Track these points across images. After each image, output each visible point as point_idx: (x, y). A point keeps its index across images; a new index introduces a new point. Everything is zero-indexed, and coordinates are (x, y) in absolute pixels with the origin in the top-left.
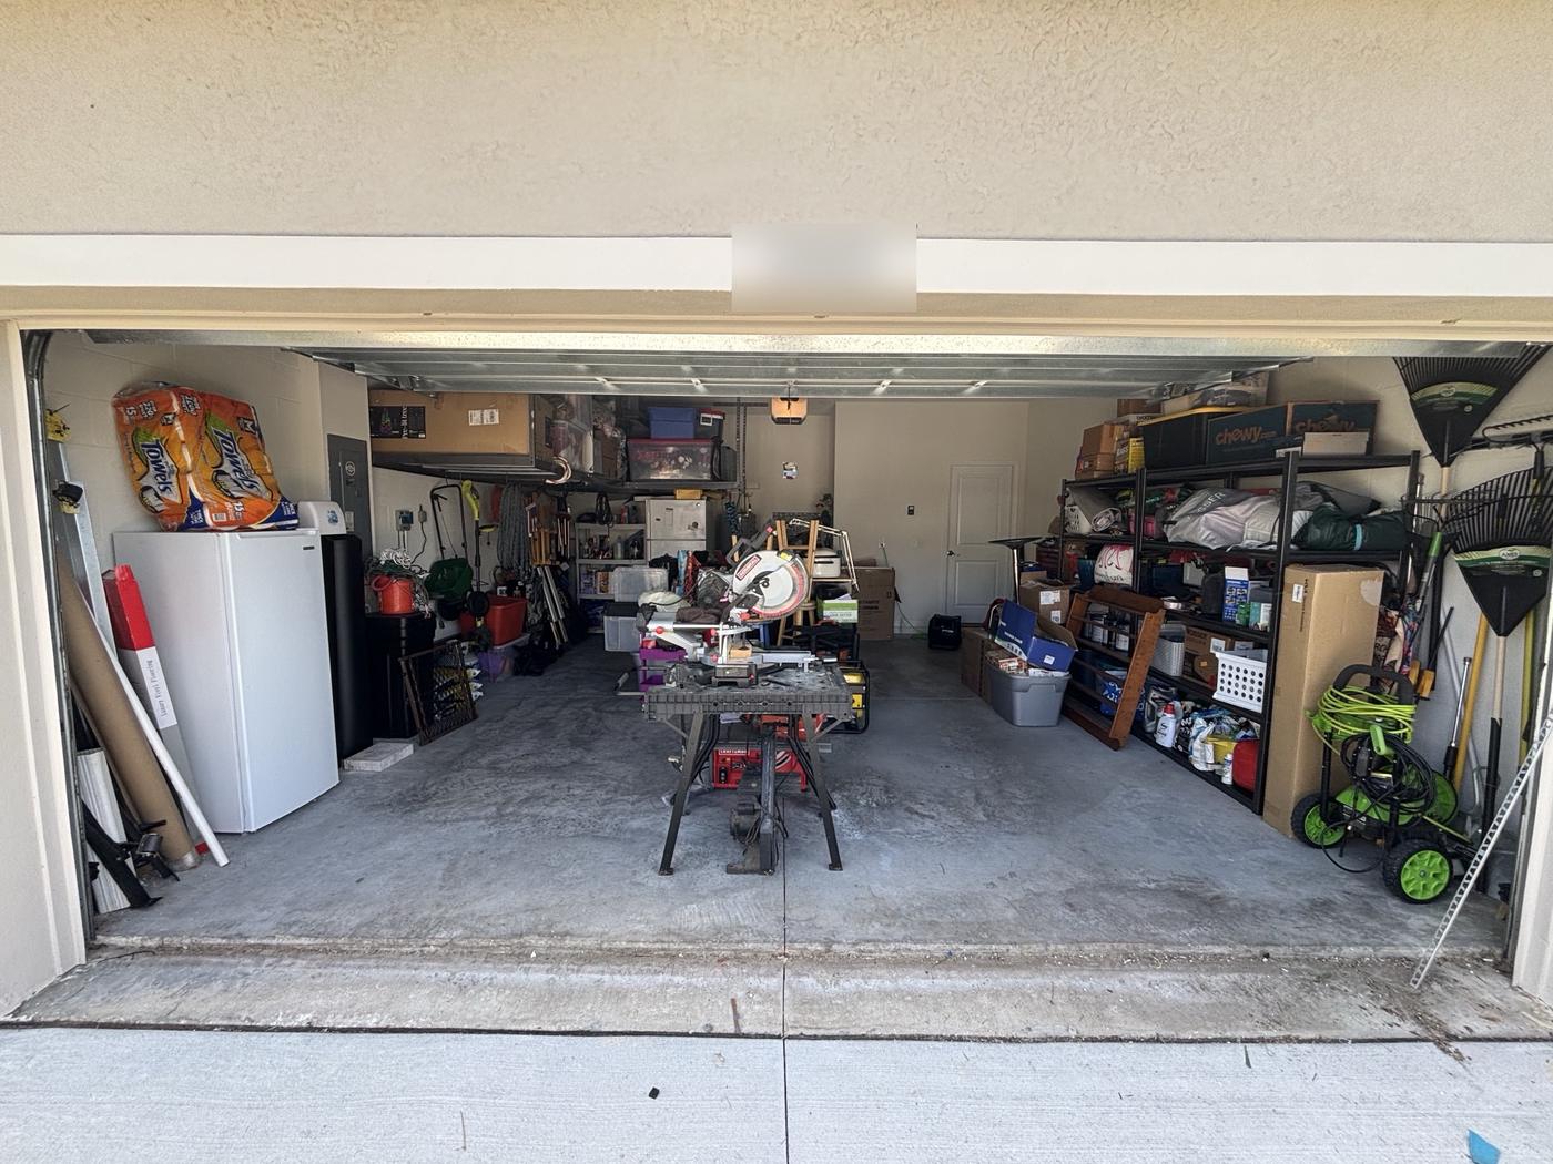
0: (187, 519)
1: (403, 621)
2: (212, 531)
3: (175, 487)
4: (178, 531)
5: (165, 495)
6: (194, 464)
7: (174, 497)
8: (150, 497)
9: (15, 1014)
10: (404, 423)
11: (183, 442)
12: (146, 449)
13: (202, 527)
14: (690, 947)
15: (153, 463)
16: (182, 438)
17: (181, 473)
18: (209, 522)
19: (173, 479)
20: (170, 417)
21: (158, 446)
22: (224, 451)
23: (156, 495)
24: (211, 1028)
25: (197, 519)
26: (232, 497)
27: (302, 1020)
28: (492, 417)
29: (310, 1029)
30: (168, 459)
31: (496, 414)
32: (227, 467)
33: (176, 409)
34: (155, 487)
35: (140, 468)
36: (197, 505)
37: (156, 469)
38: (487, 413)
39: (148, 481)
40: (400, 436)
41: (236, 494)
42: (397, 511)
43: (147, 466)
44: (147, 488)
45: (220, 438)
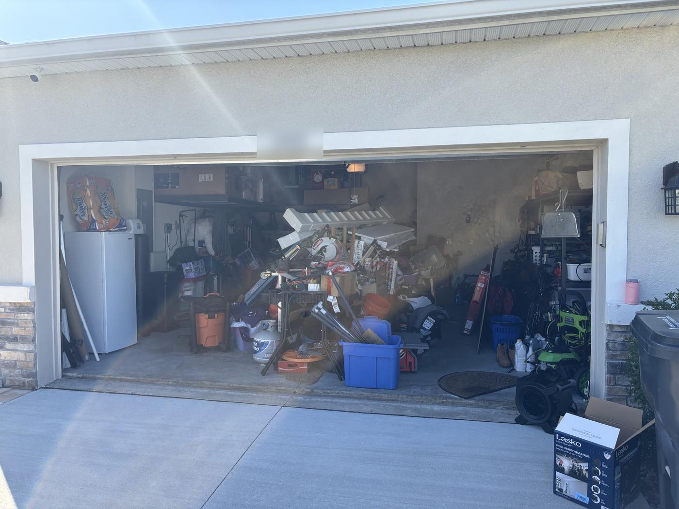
0: (90, 227)
1: (166, 275)
2: (99, 231)
3: (86, 215)
4: (86, 231)
5: (83, 218)
6: (93, 205)
7: (86, 218)
8: (78, 219)
9: (45, 386)
10: (170, 181)
11: (90, 197)
12: (77, 200)
13: (95, 230)
14: (261, 387)
15: (80, 205)
16: (89, 195)
17: (89, 209)
18: (97, 228)
19: (86, 211)
20: (86, 187)
21: (81, 199)
22: (102, 200)
23: (80, 217)
24: (103, 392)
25: (93, 227)
26: (105, 218)
27: (130, 392)
28: (210, 177)
29: (132, 394)
30: (85, 204)
31: (212, 176)
32: (103, 206)
33: (88, 184)
34: (80, 214)
35: (74, 207)
36: (93, 221)
37: (80, 207)
38: (207, 177)
39: (78, 212)
40: (167, 187)
41: (106, 217)
42: (164, 224)
43: (77, 206)
44: (77, 215)
45: (101, 194)
